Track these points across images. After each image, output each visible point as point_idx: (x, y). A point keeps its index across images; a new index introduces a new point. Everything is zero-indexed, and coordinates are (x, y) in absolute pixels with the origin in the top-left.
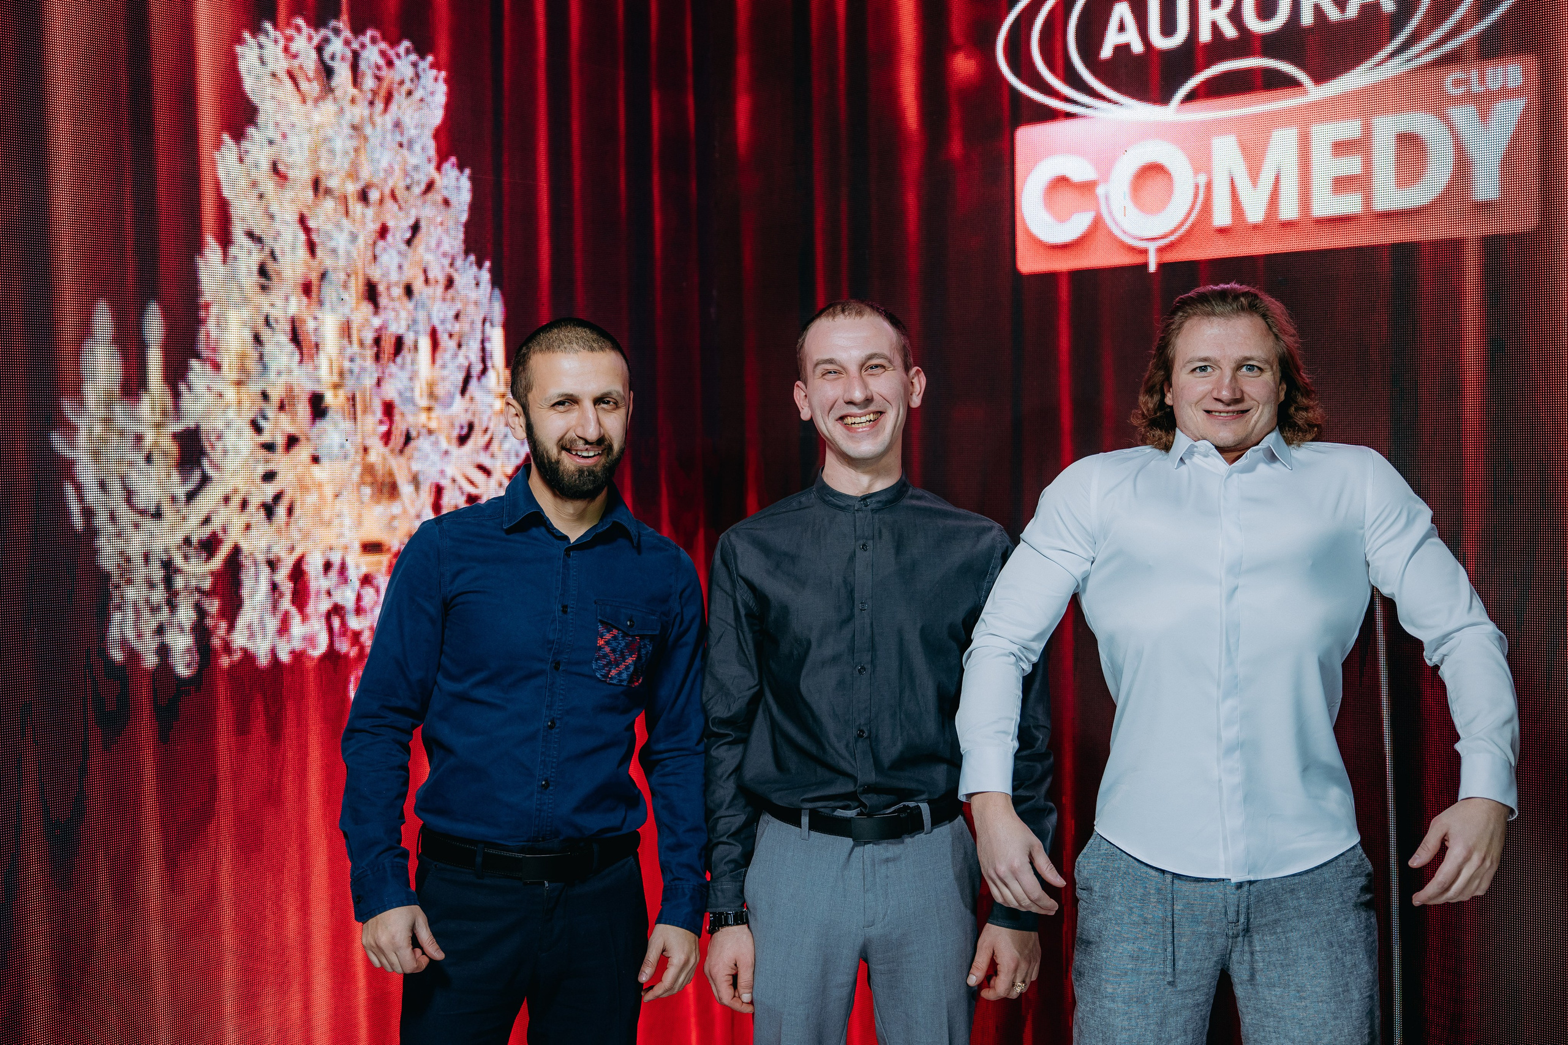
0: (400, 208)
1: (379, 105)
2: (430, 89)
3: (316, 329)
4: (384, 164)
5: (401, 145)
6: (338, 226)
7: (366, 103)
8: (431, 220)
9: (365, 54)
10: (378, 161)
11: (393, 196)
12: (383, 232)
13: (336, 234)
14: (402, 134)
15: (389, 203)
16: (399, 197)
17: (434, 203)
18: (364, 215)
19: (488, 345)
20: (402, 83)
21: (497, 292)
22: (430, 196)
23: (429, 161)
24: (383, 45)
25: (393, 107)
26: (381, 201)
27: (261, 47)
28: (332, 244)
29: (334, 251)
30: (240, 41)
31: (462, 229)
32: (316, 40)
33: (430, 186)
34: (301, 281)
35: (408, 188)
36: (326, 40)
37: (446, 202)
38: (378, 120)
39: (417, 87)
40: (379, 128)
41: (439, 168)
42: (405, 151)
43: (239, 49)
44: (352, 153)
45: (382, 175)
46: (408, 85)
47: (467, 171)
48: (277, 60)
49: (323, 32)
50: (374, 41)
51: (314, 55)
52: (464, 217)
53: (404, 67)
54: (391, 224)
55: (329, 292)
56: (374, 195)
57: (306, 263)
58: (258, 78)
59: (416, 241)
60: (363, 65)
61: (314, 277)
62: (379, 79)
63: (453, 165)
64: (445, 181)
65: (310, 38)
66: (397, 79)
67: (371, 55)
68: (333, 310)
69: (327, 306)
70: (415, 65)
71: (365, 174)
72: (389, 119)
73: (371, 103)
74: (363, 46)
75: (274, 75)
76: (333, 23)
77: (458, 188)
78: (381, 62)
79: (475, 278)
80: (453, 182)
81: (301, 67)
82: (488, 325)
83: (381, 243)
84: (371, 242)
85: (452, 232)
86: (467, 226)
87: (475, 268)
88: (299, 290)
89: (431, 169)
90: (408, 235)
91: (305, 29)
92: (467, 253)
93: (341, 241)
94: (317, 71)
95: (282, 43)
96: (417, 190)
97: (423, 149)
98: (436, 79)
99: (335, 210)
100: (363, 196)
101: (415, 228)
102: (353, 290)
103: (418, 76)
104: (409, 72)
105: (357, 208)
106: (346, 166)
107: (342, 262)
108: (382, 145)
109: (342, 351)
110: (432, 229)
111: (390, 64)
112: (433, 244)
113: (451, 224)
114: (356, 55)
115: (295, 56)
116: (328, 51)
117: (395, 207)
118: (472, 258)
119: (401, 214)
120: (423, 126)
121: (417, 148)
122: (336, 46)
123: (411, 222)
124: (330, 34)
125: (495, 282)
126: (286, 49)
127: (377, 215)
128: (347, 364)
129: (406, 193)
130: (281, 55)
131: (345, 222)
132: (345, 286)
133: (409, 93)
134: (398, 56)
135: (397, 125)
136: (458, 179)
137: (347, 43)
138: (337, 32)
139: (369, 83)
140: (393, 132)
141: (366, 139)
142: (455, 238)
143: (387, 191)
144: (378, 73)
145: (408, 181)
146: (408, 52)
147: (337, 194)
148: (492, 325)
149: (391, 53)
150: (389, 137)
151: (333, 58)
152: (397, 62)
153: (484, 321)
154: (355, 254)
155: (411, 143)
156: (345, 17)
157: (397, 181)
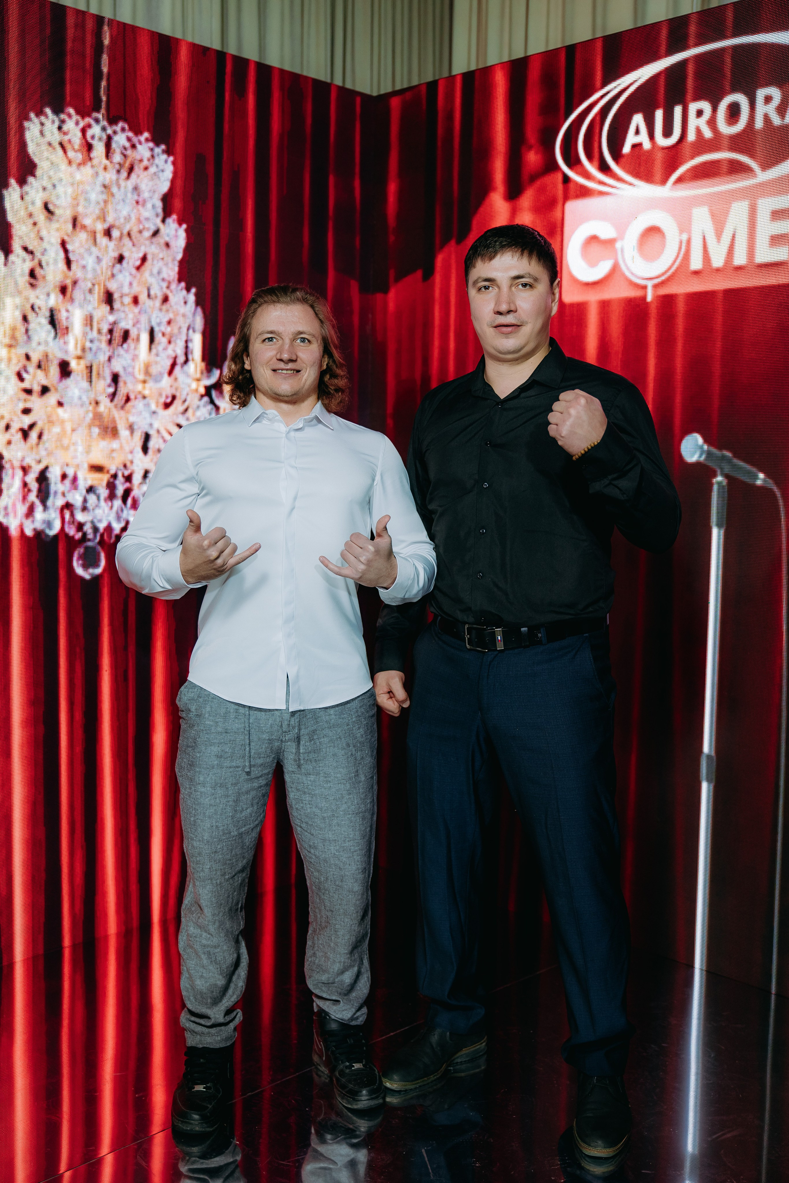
0: (134, 245)
1: (124, 174)
2: (161, 167)
3: (67, 318)
4: (125, 213)
5: (137, 202)
6: (88, 250)
7: (115, 171)
8: (154, 255)
9: (116, 138)
10: (121, 211)
11: (129, 234)
12: (121, 259)
13: (86, 255)
14: (139, 195)
15: (126, 241)
16: (133, 237)
17: (159, 244)
18: (107, 247)
19: (190, 345)
20: (141, 161)
21: (199, 310)
22: (155, 240)
23: (157, 215)
24: (130, 134)
25: (133, 176)
26: (121, 238)
27: (42, 124)
28: (84, 262)
29: (84, 267)
30: (28, 119)
31: (177, 264)
32: (82, 124)
33: (156, 233)
34: (58, 284)
35: (140, 232)
36: (89, 126)
37: (167, 245)
38: (122, 183)
39: (152, 164)
40: (122, 189)
41: (163, 221)
42: (140, 207)
43: (26, 124)
44: (102, 204)
45: (122, 220)
46: (145, 163)
47: (184, 226)
48: (53, 134)
49: (88, 120)
50: (123, 130)
51: (79, 134)
52: (180, 256)
53: (144, 150)
54: (126, 254)
55: (78, 294)
56: (115, 233)
57: (64, 272)
58: (38, 145)
59: (143, 268)
60: (114, 145)
61: (69, 282)
62: (125, 156)
63: (174, 220)
64: (168, 231)
65: (77, 123)
66: (138, 158)
67: (120, 140)
68: (81, 306)
69: (77, 303)
70: (152, 150)
71: (110, 219)
72: (130, 184)
73: (118, 172)
74: (115, 132)
75: (50, 144)
76: (95, 115)
77: (176, 236)
78: (127, 145)
79: (184, 298)
80: (173, 232)
81: (70, 141)
82: (191, 331)
83: (118, 266)
84: (111, 264)
85: (170, 265)
86: (182, 263)
87: (184, 292)
88: (58, 290)
89: (158, 221)
90: (138, 263)
91: (75, 117)
92: (180, 280)
93: (90, 261)
94: (81, 145)
95: (57, 124)
96: (147, 234)
97: (154, 207)
98: (166, 162)
99: (87, 240)
100: (108, 233)
101: (144, 259)
102: (96, 296)
103: (153, 156)
104: (147, 154)
105: (103, 241)
106: (97, 211)
107: (90, 275)
108: (123, 200)
109: (85, 334)
110: (155, 262)
111: (133, 146)
112: (155, 271)
113: (170, 259)
114: (109, 139)
115: (65, 134)
116: (89, 133)
117: (130, 244)
118: (183, 284)
119: (134, 249)
120: (154, 192)
121: (149, 205)
122: (96, 130)
123: (141, 255)
124: (92, 122)
125: (198, 303)
126: (60, 128)
127: (118, 247)
128: (88, 344)
129: (138, 235)
130: (56, 131)
131: (94, 249)
132: (90, 291)
133: (146, 168)
134: (140, 143)
135: (136, 188)
136: (176, 231)
137: (104, 129)
138: (97, 121)
139: (117, 158)
140: (133, 194)
141: (113, 195)
142: (172, 270)
143: (125, 232)
144: (124, 151)
145: (141, 227)
146: (147, 140)
147: (89, 229)
148: (194, 331)
149: (135, 140)
150: (129, 195)
151: (93, 137)
152: (139, 146)
153: (188, 329)
154: (99, 272)
155: (145, 201)
156: (103, 111)
157: (131, 226)
